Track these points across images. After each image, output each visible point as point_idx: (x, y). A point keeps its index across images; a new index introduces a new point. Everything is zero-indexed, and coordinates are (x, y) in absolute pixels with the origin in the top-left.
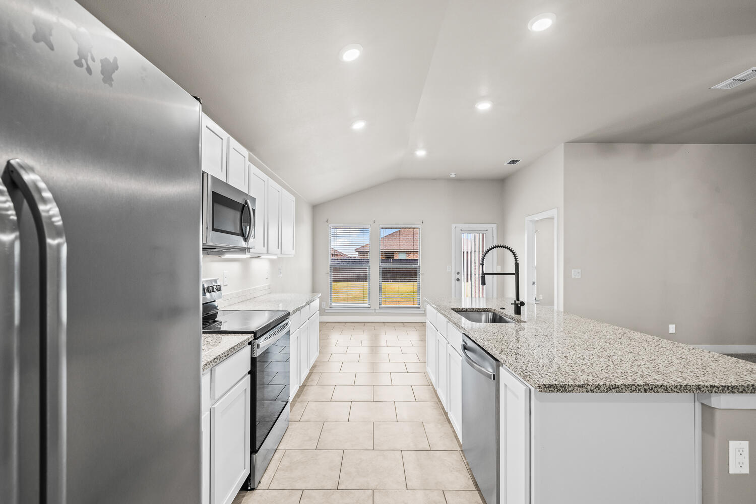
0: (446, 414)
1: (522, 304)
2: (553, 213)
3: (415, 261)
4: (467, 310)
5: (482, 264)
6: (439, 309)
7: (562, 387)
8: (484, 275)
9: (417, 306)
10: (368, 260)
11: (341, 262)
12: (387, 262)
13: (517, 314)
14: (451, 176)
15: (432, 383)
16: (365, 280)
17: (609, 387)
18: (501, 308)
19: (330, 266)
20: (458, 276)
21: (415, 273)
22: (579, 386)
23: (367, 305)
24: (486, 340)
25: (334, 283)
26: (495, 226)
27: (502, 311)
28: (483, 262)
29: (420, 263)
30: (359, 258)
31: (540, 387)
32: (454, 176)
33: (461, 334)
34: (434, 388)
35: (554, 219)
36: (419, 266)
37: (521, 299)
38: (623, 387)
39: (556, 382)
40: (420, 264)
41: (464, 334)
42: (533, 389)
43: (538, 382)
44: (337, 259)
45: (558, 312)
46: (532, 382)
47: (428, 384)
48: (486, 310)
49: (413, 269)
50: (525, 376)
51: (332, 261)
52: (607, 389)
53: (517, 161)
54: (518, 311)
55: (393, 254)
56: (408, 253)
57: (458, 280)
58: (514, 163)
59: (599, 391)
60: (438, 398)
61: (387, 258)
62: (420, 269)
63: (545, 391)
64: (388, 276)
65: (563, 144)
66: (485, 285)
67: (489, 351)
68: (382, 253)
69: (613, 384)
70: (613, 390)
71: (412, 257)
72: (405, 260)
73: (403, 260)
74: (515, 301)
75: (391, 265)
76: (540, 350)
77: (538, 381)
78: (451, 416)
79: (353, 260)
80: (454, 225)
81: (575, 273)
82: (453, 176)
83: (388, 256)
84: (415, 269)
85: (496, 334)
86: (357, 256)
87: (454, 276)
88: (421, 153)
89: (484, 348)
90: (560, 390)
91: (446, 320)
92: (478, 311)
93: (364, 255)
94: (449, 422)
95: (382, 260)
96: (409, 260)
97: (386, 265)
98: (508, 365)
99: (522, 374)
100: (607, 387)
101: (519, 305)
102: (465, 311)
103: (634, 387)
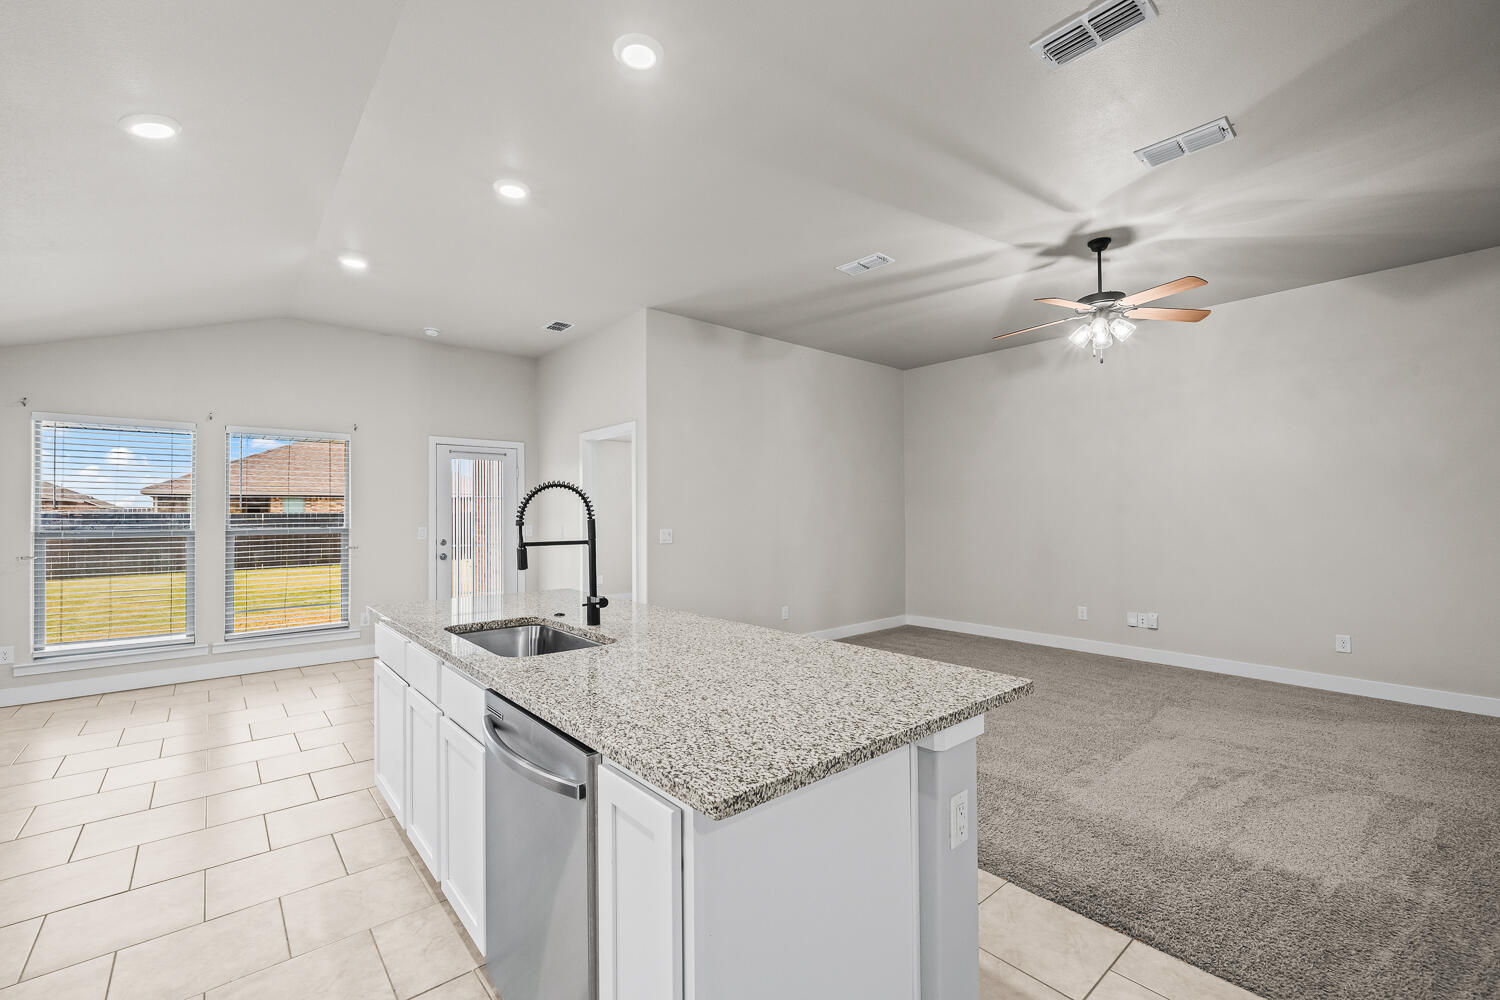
0: (435, 885)
1: (604, 602)
2: (629, 429)
3: (337, 517)
4: (482, 626)
5: (520, 524)
6: (414, 633)
7: (756, 794)
8: (523, 546)
9: (339, 622)
10: (188, 516)
11: (83, 523)
12: (249, 522)
13: (593, 624)
14: (429, 333)
15: (389, 810)
16: (178, 567)
17: (827, 767)
18: (556, 615)
19: (36, 534)
20: (443, 550)
21: (335, 546)
22: (785, 781)
23: (183, 637)
24: (553, 701)
25: (52, 586)
26: (520, 446)
27: (558, 619)
28: (521, 517)
29: (349, 522)
30: (156, 512)
31: (717, 808)
32: (435, 334)
33: (483, 693)
34: (397, 824)
35: (630, 442)
36: (347, 530)
37: (600, 593)
38: (845, 758)
39: (743, 788)
40: (347, 525)
41: (491, 690)
42: (689, 812)
43: (712, 799)
44: (72, 516)
45: (639, 605)
46: (695, 799)
47: (378, 815)
48: (524, 623)
49: (330, 536)
50: (674, 784)
51: (44, 522)
52: (824, 771)
53: (566, 326)
54: (594, 618)
55: (268, 500)
56: (308, 499)
57: (444, 557)
58: (559, 329)
59: (812, 780)
60: (409, 845)
61: (249, 511)
62: (347, 535)
63: (728, 815)
64: (251, 554)
65: (645, 310)
66: (526, 567)
67: (569, 731)
68: (235, 498)
69: (831, 758)
70: (833, 770)
71: (322, 508)
72: (302, 515)
73: (296, 515)
74: (589, 599)
75: (262, 530)
76: (673, 704)
77: (710, 794)
78: (450, 889)
79: (136, 517)
80: (433, 440)
81: (664, 535)
82: (432, 332)
83: (255, 506)
84: (335, 535)
85: (571, 681)
86: (152, 506)
87: (433, 550)
88: (354, 264)
89: (554, 723)
90: (753, 801)
91: (432, 659)
92: (508, 626)
93: (173, 504)
94: (444, 901)
95: (233, 516)
96: (314, 515)
97: (247, 530)
98: (625, 762)
99: (665, 781)
100: (824, 768)
101: (598, 606)
102: (478, 631)
103: (859, 753)
